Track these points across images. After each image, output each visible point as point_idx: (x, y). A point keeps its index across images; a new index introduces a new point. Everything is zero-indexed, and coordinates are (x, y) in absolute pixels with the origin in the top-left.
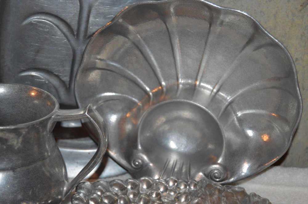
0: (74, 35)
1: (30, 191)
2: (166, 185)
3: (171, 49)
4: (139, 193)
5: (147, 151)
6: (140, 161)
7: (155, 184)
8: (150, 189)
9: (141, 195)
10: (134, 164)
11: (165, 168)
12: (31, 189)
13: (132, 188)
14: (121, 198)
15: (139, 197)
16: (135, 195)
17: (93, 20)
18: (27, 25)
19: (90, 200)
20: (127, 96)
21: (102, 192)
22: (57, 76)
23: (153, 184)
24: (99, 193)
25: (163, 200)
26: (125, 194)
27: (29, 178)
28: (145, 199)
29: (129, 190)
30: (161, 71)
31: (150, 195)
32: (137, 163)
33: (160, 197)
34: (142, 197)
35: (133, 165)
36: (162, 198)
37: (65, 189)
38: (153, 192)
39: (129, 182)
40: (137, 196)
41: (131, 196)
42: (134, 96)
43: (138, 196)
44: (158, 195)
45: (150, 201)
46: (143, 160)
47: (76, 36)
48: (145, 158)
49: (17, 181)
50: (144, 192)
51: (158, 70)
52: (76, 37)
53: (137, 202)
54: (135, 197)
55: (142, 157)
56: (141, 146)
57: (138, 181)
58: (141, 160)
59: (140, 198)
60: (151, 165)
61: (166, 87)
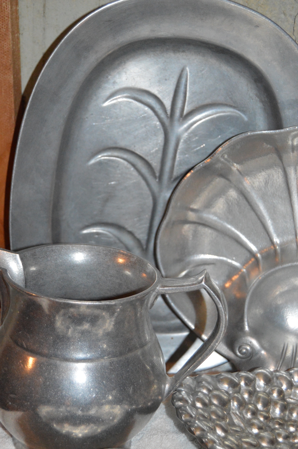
0: (155, 177)
1: (130, 389)
2: (289, 379)
3: (287, 194)
4: (255, 390)
5: (256, 333)
6: (248, 348)
7: (275, 379)
8: (269, 385)
9: (258, 394)
10: (240, 352)
11: (283, 357)
12: (131, 386)
13: (246, 384)
14: (234, 398)
15: (256, 397)
16: (250, 394)
17: (182, 157)
18: (94, 164)
19: (196, 401)
20: (225, 259)
21: (209, 391)
22: (131, 233)
23: (273, 378)
24: (205, 391)
25: (288, 400)
26: (239, 392)
27: (128, 371)
28: (264, 399)
29: (243, 387)
30: (272, 224)
31: (270, 394)
32: (244, 351)
33: (284, 396)
34: (260, 397)
35: (238, 354)
36: (286, 397)
37: (167, 386)
38: (275, 389)
39: (240, 375)
40: (253, 395)
41: (246, 396)
42: (234, 258)
43: (255, 395)
44: (280, 392)
45: (271, 401)
46: (252, 347)
47: (157, 178)
48: (255, 342)
49: (114, 375)
50: (262, 389)
51: (269, 223)
52: (157, 180)
53: (254, 403)
54: (251, 397)
55: (251, 342)
56: (249, 326)
57: (253, 374)
58: (250, 346)
59: (258, 397)
60: (263, 352)
61: (281, 245)
